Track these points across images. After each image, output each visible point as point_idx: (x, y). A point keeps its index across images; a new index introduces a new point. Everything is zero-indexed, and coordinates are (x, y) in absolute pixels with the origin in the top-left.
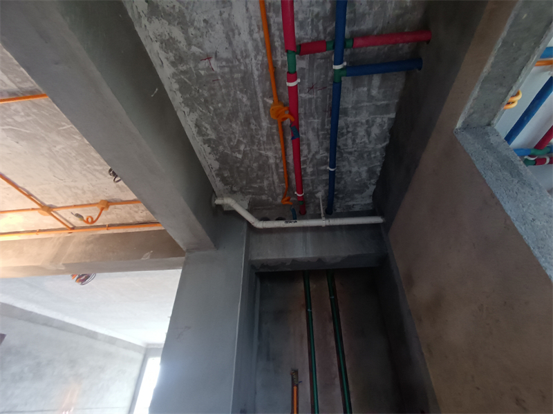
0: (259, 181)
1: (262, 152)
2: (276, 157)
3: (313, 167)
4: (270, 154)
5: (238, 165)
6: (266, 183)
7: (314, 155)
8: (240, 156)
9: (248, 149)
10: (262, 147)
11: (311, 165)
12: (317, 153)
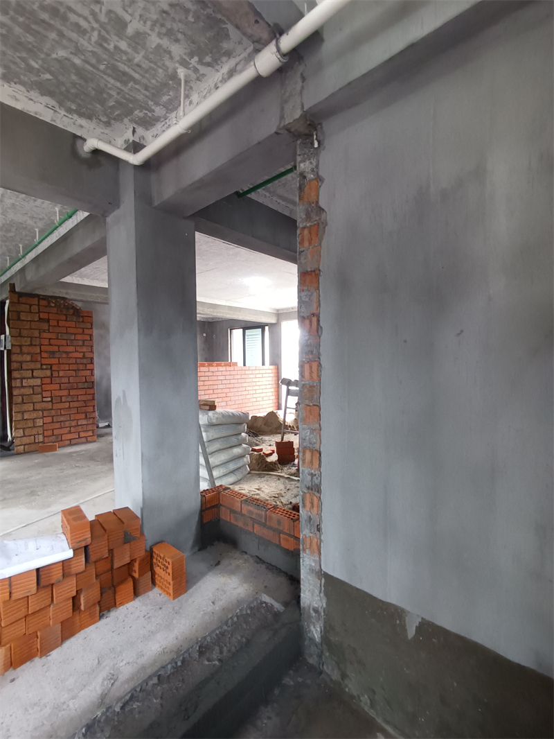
0: (105, 96)
1: (54, 56)
2: (72, 53)
3: (122, 39)
4: (61, 53)
5: (63, 89)
6: (113, 93)
7: (97, 21)
8: (48, 76)
9: (40, 62)
10: (45, 50)
11: (117, 38)
12: (93, 14)
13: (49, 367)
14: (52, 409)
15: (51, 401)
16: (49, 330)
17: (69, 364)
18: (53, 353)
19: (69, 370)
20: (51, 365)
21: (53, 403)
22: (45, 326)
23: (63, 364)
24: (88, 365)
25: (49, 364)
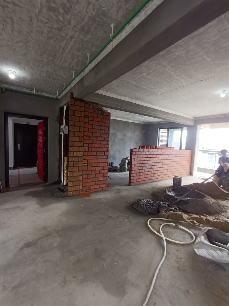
13: (87, 145)
14: (87, 171)
15: (87, 166)
16: (88, 123)
17: (97, 144)
18: (90, 137)
19: (97, 148)
20: (88, 144)
21: (88, 167)
22: (86, 120)
23: (94, 144)
24: (106, 145)
25: (87, 144)
